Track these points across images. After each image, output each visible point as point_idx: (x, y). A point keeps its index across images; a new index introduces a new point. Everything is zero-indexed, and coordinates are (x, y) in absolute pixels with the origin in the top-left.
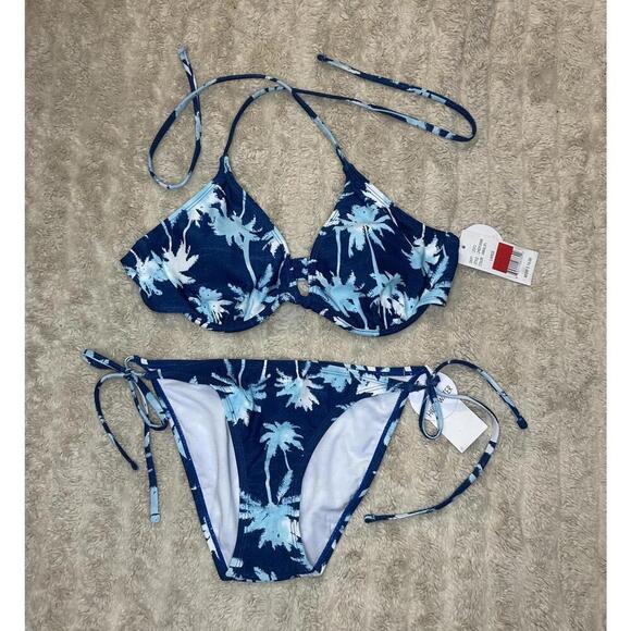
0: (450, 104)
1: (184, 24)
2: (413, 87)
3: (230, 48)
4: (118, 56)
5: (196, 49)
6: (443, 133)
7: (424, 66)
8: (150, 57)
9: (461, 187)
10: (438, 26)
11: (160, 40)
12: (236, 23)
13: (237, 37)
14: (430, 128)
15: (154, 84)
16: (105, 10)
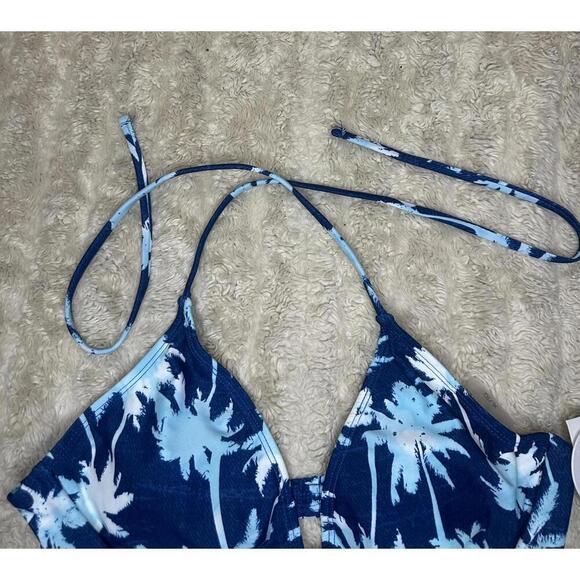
0: (545, 203)
1: (130, 77)
2: (484, 178)
3: (199, 115)
4: (31, 125)
5: (147, 116)
6: (536, 253)
7: (500, 141)
8: (77, 128)
9: (566, 338)
10: (519, 74)
11: (94, 101)
12: (209, 74)
13: (211, 97)
14: (514, 244)
15: (81, 172)
16: (13, 54)
